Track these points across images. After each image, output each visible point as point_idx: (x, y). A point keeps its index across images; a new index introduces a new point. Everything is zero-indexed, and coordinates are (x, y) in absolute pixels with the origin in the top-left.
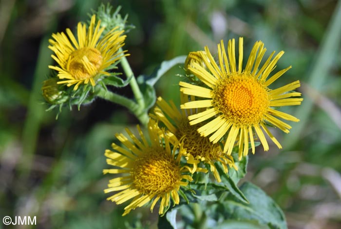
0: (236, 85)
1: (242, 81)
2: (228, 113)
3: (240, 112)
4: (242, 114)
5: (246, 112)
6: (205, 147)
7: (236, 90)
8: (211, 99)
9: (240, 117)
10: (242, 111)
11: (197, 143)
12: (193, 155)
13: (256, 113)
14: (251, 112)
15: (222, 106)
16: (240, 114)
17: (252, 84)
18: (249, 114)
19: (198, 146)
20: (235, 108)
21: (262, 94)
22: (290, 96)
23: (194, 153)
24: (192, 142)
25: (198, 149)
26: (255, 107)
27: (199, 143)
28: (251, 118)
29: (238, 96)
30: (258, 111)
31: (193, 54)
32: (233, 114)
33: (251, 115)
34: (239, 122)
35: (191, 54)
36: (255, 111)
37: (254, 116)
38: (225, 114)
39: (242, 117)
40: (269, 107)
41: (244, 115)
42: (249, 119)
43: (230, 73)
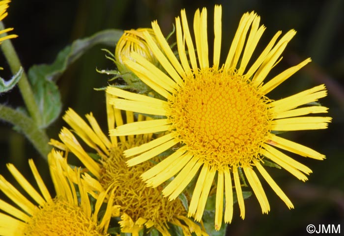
0: (209, 94)
1: (220, 84)
2: (196, 144)
3: (217, 141)
4: (220, 144)
5: (228, 141)
6: (152, 201)
7: (209, 103)
8: (165, 117)
9: (217, 150)
10: (220, 140)
11: (138, 194)
12: (130, 215)
13: (246, 143)
14: (237, 141)
15: (185, 131)
16: (217, 145)
17: (239, 91)
18: (232, 144)
19: (139, 198)
20: (209, 134)
21: (256, 108)
23: (133, 211)
25: (140, 204)
26: (244, 132)
27: (141, 193)
28: (236, 152)
29: (213, 113)
30: (249, 140)
31: (130, 34)
32: (204, 146)
33: (236, 147)
34: (215, 160)
35: (127, 34)
36: (244, 140)
37: (243, 149)
38: (190, 145)
39: (221, 151)
40: (269, 131)
41: (224, 147)
42: (234, 155)
43: (199, 71)
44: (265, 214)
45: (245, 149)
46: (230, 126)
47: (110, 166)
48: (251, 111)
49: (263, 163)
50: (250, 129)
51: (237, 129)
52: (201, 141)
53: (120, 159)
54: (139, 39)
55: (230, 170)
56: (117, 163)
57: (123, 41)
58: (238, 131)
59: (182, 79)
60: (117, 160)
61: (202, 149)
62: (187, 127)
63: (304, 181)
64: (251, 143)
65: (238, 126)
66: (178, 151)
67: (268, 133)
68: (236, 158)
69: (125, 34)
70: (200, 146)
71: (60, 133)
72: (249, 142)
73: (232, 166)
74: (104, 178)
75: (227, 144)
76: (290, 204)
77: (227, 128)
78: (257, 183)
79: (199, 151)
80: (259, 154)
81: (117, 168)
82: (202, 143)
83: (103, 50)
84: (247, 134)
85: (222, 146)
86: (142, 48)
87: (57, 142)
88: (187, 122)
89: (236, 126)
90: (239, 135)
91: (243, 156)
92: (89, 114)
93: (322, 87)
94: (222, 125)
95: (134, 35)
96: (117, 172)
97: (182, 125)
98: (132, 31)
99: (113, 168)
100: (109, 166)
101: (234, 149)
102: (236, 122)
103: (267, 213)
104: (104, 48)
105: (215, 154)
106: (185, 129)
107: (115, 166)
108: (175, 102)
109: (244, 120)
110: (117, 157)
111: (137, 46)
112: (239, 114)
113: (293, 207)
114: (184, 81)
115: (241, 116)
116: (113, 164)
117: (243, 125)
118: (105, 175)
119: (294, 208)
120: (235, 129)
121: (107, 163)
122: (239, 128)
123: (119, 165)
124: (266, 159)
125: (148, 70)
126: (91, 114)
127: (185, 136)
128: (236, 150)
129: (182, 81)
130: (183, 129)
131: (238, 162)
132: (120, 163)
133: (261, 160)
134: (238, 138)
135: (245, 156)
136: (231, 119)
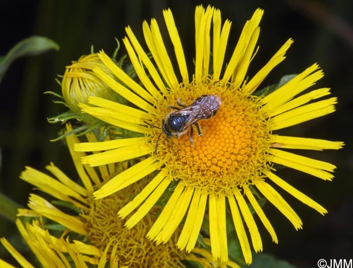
3: (216, 165)
4: (221, 168)
5: (229, 162)
8: (146, 157)
10: (220, 164)
11: (139, 241)
13: (249, 156)
14: (239, 158)
15: (176, 165)
16: (218, 170)
18: (236, 164)
19: (142, 246)
20: (205, 160)
22: (308, 100)
24: (129, 242)
26: (244, 145)
30: (252, 151)
31: (74, 68)
32: (203, 175)
33: (240, 164)
34: (221, 186)
35: (70, 69)
36: (246, 153)
37: (248, 163)
38: (187, 179)
39: (225, 175)
40: (270, 133)
41: (227, 169)
42: (240, 174)
43: (168, 90)
44: (300, 230)
45: (251, 163)
46: (225, 143)
47: (96, 219)
48: (243, 119)
49: (275, 170)
50: (248, 139)
51: (235, 144)
52: (198, 170)
53: (103, 207)
54: (85, 71)
55: (241, 191)
56: (102, 213)
57: (67, 79)
58: (237, 146)
59: (152, 105)
60: (100, 208)
61: (203, 179)
62: (177, 160)
63: (330, 180)
64: (254, 154)
65: (235, 140)
66: (176, 190)
67: (270, 135)
68: (243, 176)
69: (67, 70)
70: (199, 177)
71: (29, 203)
72: (252, 153)
73: (242, 187)
74: (93, 234)
75: (229, 165)
76: (322, 210)
77: (223, 147)
78: (277, 196)
79: (199, 182)
80: (268, 163)
81: (105, 219)
82: (200, 173)
83: (46, 93)
84: (248, 146)
85: (225, 169)
86: (93, 81)
87: (26, 210)
88: (175, 154)
89: (232, 141)
90: (239, 150)
91: (251, 171)
92: (50, 165)
93: (315, 66)
94: (217, 145)
95: (78, 69)
96: (107, 223)
97: (171, 159)
98: (75, 65)
99: (99, 220)
100: (94, 219)
101: (239, 168)
102: (231, 136)
103: (302, 228)
104: (46, 91)
105: (219, 180)
106: (176, 163)
107: (102, 217)
108: (154, 134)
109: (239, 131)
110: (99, 206)
111: (87, 81)
112: (231, 126)
113: (325, 211)
114: (155, 107)
115: (234, 127)
116: (98, 215)
117: (240, 138)
118: (92, 231)
119: (327, 212)
120: (232, 145)
121: (91, 216)
122: (236, 142)
123: (106, 215)
124: (276, 165)
125: (113, 111)
126: (52, 164)
127: (178, 170)
128: (241, 167)
129: (153, 108)
130: (174, 163)
131: (247, 180)
132: (105, 212)
133: (271, 168)
134: (239, 154)
135: (253, 171)
136: (223, 135)
